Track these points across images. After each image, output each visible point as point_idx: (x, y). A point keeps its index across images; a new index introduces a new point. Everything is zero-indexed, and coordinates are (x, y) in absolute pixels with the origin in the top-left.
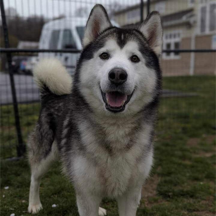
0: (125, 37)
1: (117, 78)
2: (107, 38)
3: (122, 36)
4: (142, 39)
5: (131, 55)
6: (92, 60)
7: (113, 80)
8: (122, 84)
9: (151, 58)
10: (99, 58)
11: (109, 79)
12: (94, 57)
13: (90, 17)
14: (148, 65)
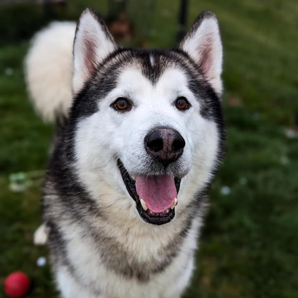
0: (157, 61)
1: (167, 150)
2: (119, 69)
3: (152, 60)
4: (191, 66)
5: (174, 98)
6: (95, 116)
7: (158, 153)
8: (177, 159)
9: (208, 100)
10: (111, 110)
11: (148, 153)
12: (100, 108)
13: (77, 36)
14: (204, 113)
